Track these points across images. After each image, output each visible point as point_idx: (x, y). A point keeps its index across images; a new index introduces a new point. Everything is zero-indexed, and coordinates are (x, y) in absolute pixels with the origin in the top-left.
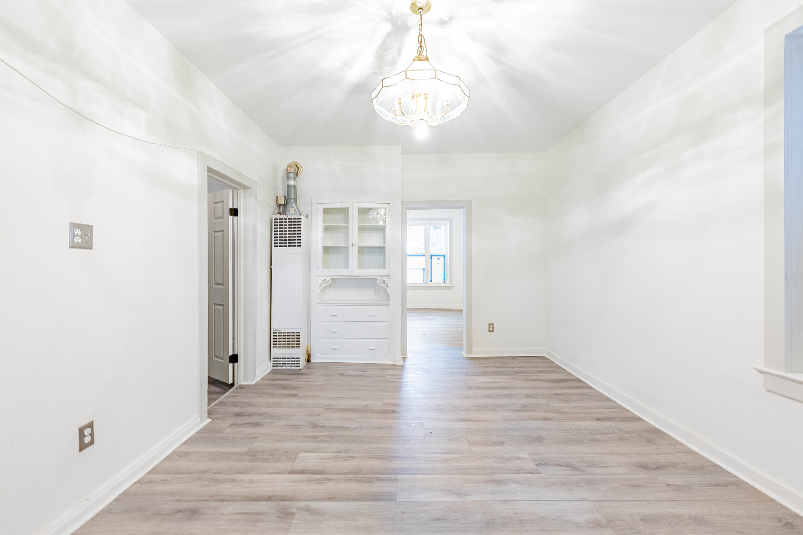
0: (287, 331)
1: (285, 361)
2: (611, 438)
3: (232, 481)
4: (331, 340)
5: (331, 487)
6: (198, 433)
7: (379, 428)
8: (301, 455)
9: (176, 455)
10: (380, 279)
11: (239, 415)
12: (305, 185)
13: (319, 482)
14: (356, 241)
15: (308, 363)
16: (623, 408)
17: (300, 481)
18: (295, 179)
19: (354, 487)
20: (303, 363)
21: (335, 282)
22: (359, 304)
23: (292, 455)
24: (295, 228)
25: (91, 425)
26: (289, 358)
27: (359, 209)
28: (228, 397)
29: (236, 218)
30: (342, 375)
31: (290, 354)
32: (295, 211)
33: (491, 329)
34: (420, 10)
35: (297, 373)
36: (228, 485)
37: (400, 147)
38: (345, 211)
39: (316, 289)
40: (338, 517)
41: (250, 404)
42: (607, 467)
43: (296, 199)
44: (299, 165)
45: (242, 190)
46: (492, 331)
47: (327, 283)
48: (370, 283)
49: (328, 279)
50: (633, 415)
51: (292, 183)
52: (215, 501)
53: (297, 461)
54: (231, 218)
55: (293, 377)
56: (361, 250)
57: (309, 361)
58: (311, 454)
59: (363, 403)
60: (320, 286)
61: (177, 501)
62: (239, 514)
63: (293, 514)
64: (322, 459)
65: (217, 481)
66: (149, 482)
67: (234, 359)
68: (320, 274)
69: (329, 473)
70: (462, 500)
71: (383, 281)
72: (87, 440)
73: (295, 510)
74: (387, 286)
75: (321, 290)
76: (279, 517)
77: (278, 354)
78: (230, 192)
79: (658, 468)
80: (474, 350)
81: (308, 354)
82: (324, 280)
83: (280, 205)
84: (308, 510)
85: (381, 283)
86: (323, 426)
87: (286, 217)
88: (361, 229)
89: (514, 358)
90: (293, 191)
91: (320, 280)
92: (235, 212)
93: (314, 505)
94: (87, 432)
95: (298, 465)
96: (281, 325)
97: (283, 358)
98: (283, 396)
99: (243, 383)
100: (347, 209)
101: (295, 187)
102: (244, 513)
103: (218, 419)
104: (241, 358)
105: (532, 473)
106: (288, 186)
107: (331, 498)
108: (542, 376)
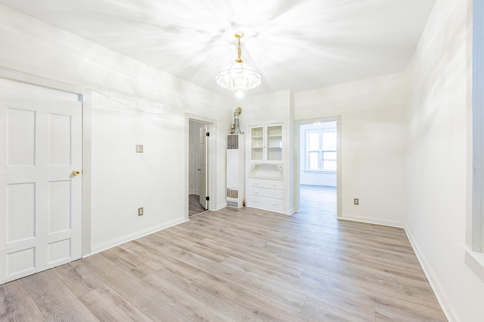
0: (232, 189)
1: (232, 204)
2: (378, 282)
3: (179, 240)
4: (255, 197)
5: (205, 251)
6: (182, 223)
7: (245, 239)
8: (206, 239)
9: (172, 228)
10: (279, 166)
11: (200, 221)
12: (243, 118)
13: (202, 248)
14: (266, 145)
15: (244, 207)
16: (423, 271)
17: (197, 246)
18: (238, 115)
19: (212, 254)
20: (240, 206)
21: (257, 167)
22: (268, 179)
23: (203, 238)
24: (236, 140)
25: (142, 209)
26: (233, 202)
27: (268, 127)
28: (202, 214)
29: (209, 137)
30: (254, 214)
31: (234, 201)
32: (238, 131)
33: (356, 203)
34: (239, 37)
35: (236, 210)
36: (176, 240)
37: (290, 90)
38: (261, 129)
39: (248, 169)
40: (196, 260)
41: (207, 218)
42: (347, 291)
43: (238, 125)
44: (241, 108)
45: (211, 124)
46: (358, 204)
47: (253, 167)
48: (274, 167)
49: (254, 165)
50: (423, 277)
51: (236, 117)
52: (169, 243)
53: (203, 240)
54: (207, 137)
55: (232, 211)
56: (269, 149)
57: (244, 205)
58: (209, 240)
59: (250, 228)
60: (251, 168)
61: (161, 240)
62: (172, 249)
63: (185, 254)
64: (211, 242)
65: (174, 238)
66: (159, 233)
67: (208, 199)
68: (250, 163)
69: (208, 247)
70: (245, 272)
71: (281, 167)
72: (141, 213)
73: (186, 253)
74: (283, 170)
75: (251, 171)
76: (180, 254)
77: (229, 200)
78: (207, 126)
79: (387, 305)
80: (343, 214)
81: (244, 202)
82: (252, 166)
83: (233, 129)
84: (191, 255)
85: (279, 168)
86: (224, 232)
87: (234, 134)
88: (269, 138)
89: (373, 225)
90: (237, 121)
91: (250, 166)
92: (208, 134)
93: (193, 254)
94: (141, 210)
95: (201, 242)
96: (232, 186)
97: (231, 202)
98: (221, 218)
99: (211, 210)
100: (262, 128)
101: (238, 119)
102: (173, 249)
103: (192, 220)
104: (210, 199)
105: (293, 276)
106: (235, 119)
107: (200, 254)
108: (380, 239)
